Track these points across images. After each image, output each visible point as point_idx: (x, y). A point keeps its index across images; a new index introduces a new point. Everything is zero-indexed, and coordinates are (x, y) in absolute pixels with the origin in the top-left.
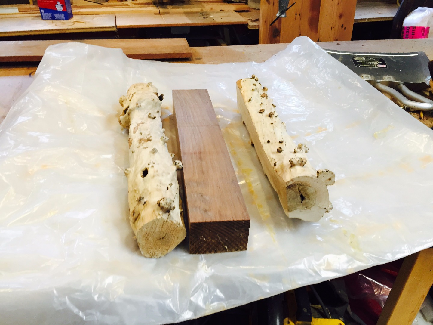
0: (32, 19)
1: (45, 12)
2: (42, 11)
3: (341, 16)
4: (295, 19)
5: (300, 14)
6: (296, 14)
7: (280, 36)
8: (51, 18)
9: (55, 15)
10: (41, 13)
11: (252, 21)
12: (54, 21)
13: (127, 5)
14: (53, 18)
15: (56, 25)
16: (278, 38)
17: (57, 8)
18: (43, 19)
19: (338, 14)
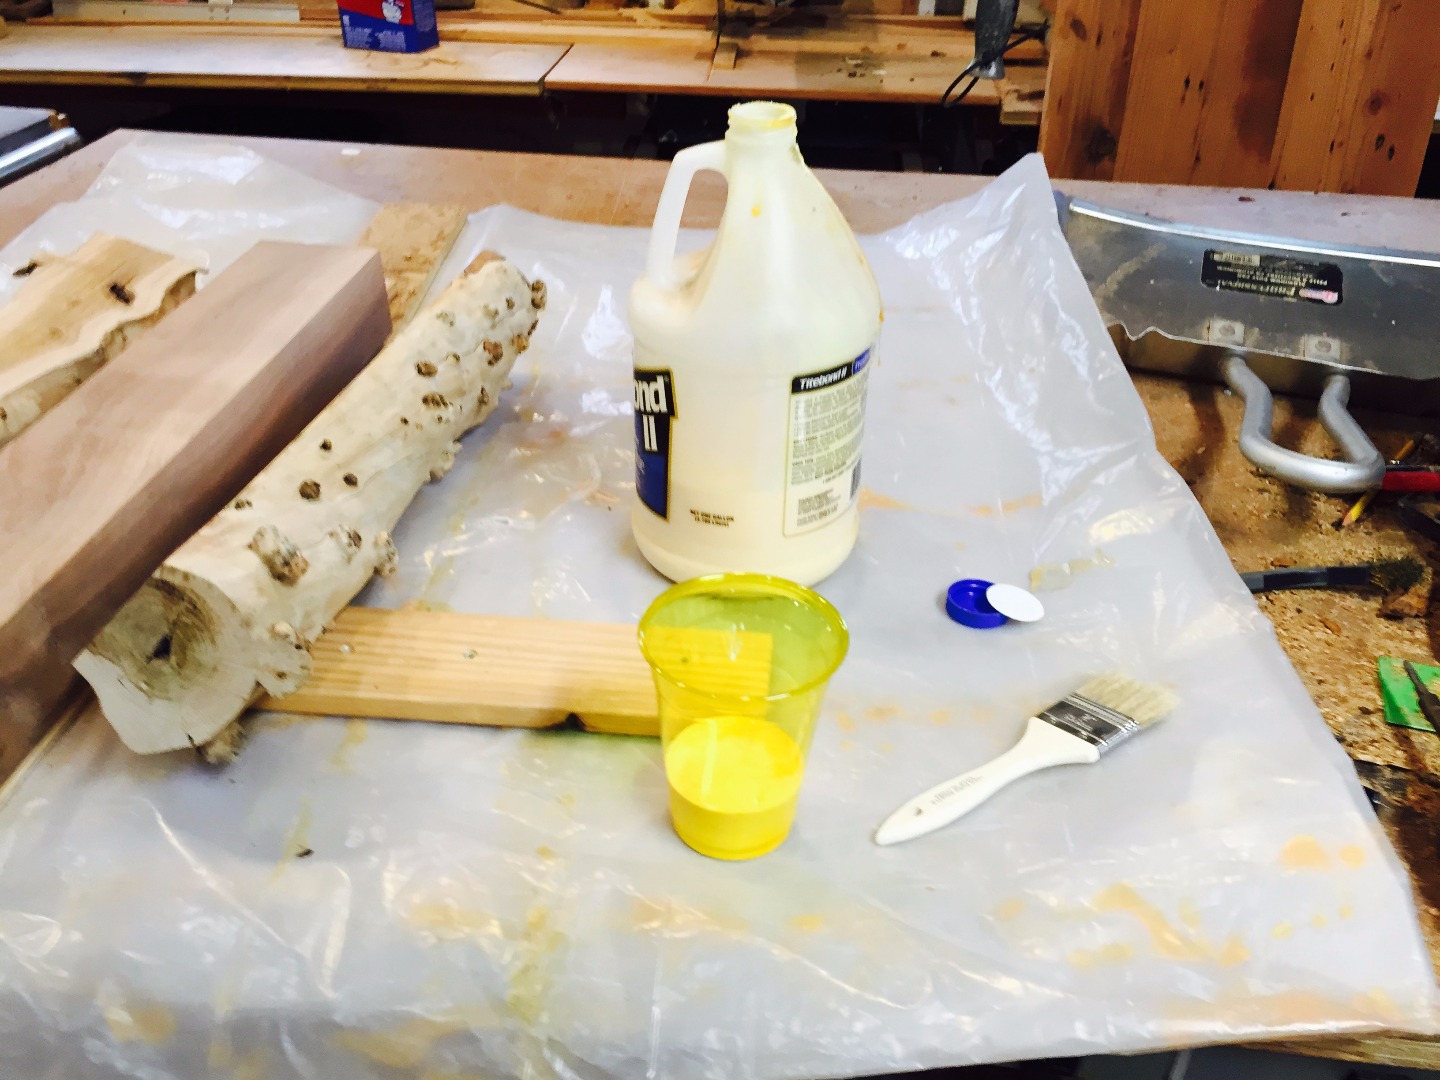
0: (319, 44)
1: (354, 23)
2: (346, 19)
3: (1375, 103)
4: (1183, 99)
5: (1201, 85)
6: (1187, 82)
7: (1113, 159)
8: (367, 43)
9: (381, 36)
10: (343, 26)
11: (1022, 97)
12: (375, 54)
13: (631, 19)
14: (374, 45)
15: (369, 66)
16: (1106, 163)
17: (385, 12)
18: (346, 45)
19: (1367, 95)
